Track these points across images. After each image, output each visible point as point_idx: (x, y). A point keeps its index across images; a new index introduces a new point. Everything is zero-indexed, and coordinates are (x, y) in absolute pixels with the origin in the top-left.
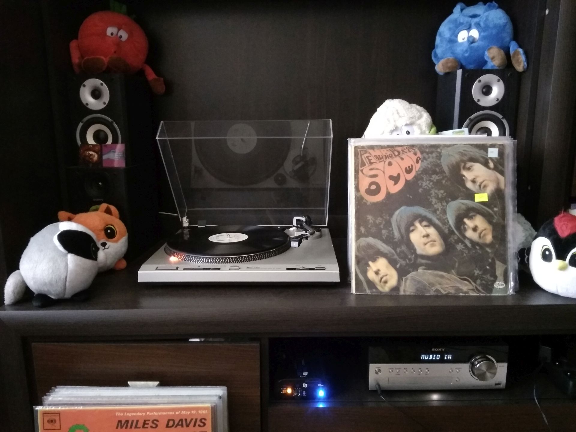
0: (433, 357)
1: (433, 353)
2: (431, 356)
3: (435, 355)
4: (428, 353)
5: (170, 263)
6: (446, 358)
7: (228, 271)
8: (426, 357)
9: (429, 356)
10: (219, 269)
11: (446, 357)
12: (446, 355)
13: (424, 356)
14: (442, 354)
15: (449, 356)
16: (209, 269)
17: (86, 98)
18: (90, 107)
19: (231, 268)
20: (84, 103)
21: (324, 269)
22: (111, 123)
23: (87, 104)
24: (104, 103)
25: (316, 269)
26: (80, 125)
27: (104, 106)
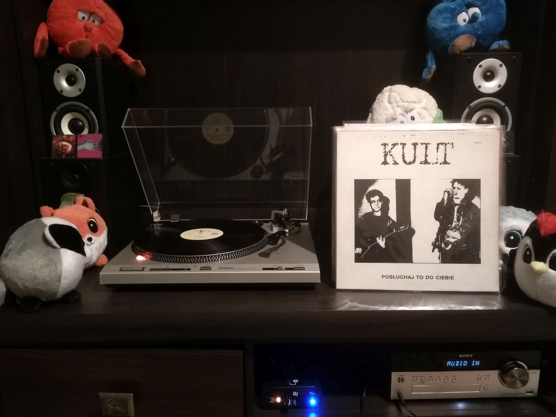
0: (459, 364)
1: (460, 359)
4: (454, 359)
6: (473, 365)
7: (199, 272)
8: (452, 364)
9: (456, 363)
10: (189, 269)
12: (474, 362)
13: (450, 362)
14: (470, 360)
15: (477, 362)
17: (60, 85)
18: (64, 94)
19: (202, 268)
20: (59, 90)
21: (303, 269)
22: (88, 111)
23: (62, 91)
24: (80, 90)
25: (294, 268)
26: (54, 114)
27: (79, 93)
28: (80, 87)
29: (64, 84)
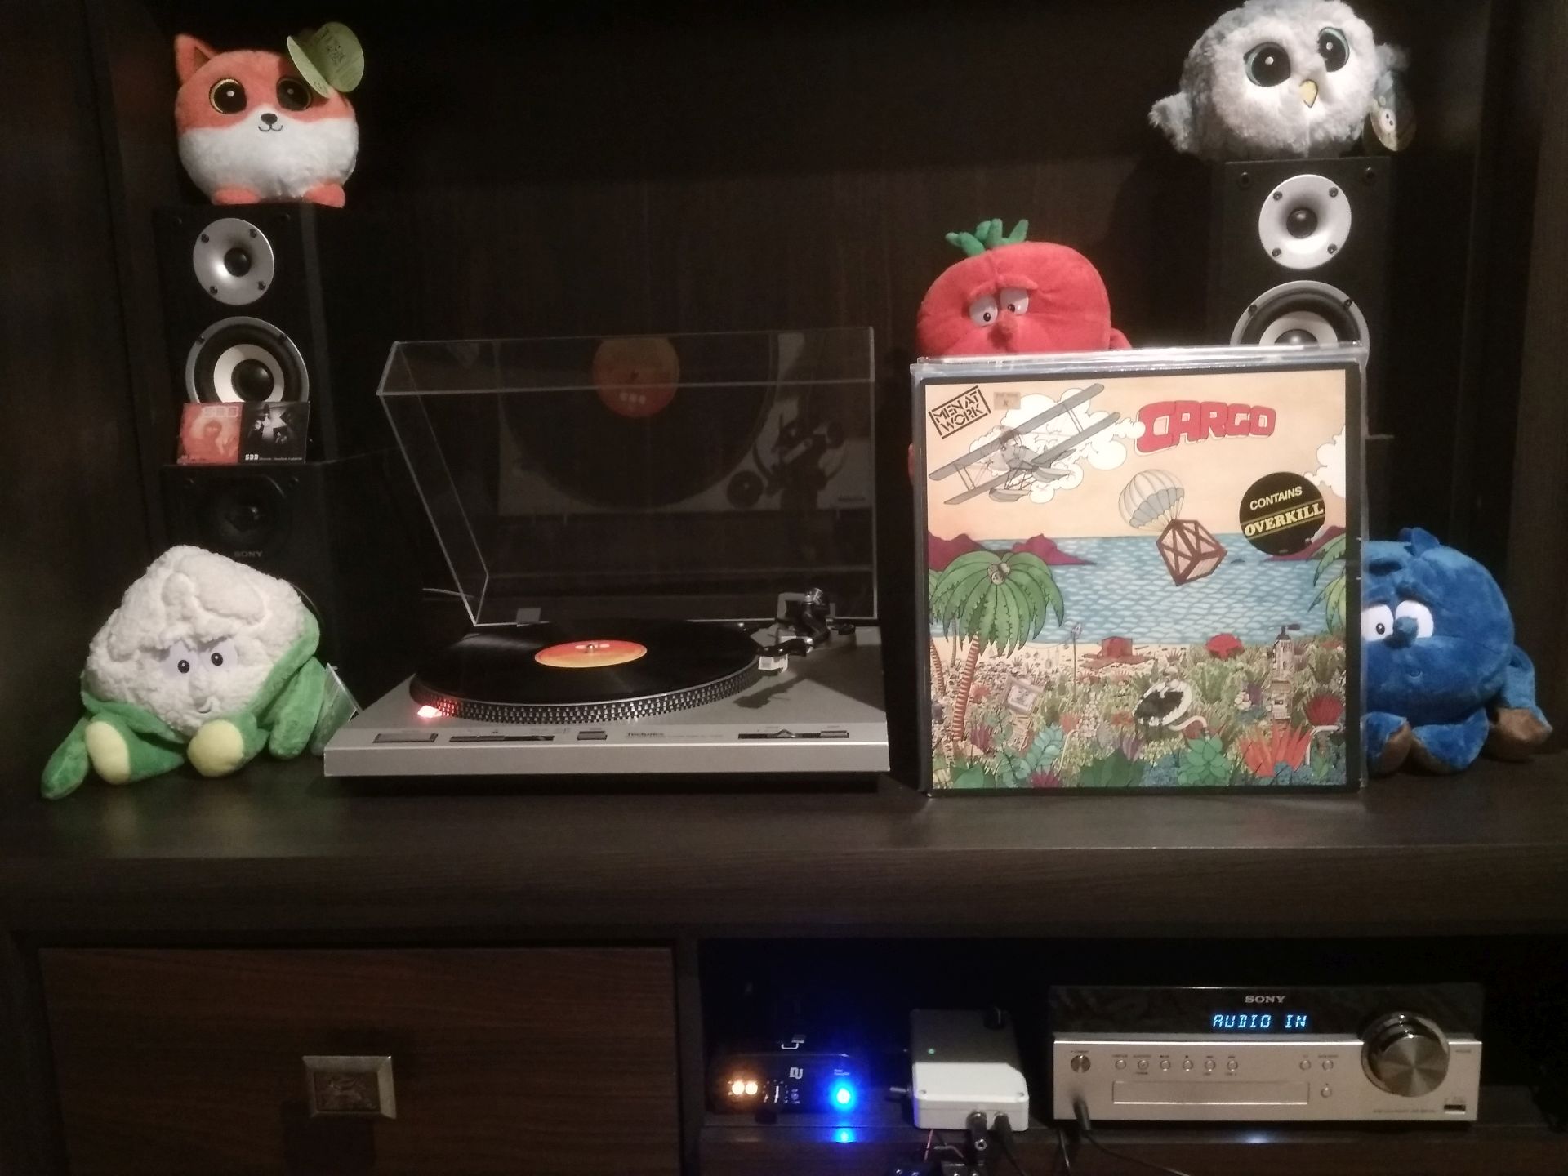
1: (1249, 1010)
7: (574, 745)
10: (550, 738)
17: (210, 273)
18: (222, 297)
19: (582, 735)
20: (207, 287)
21: (845, 737)
22: (281, 340)
23: (213, 290)
24: (261, 286)
25: (822, 735)
26: (196, 350)
27: (260, 294)
28: (260, 279)
29: (221, 271)
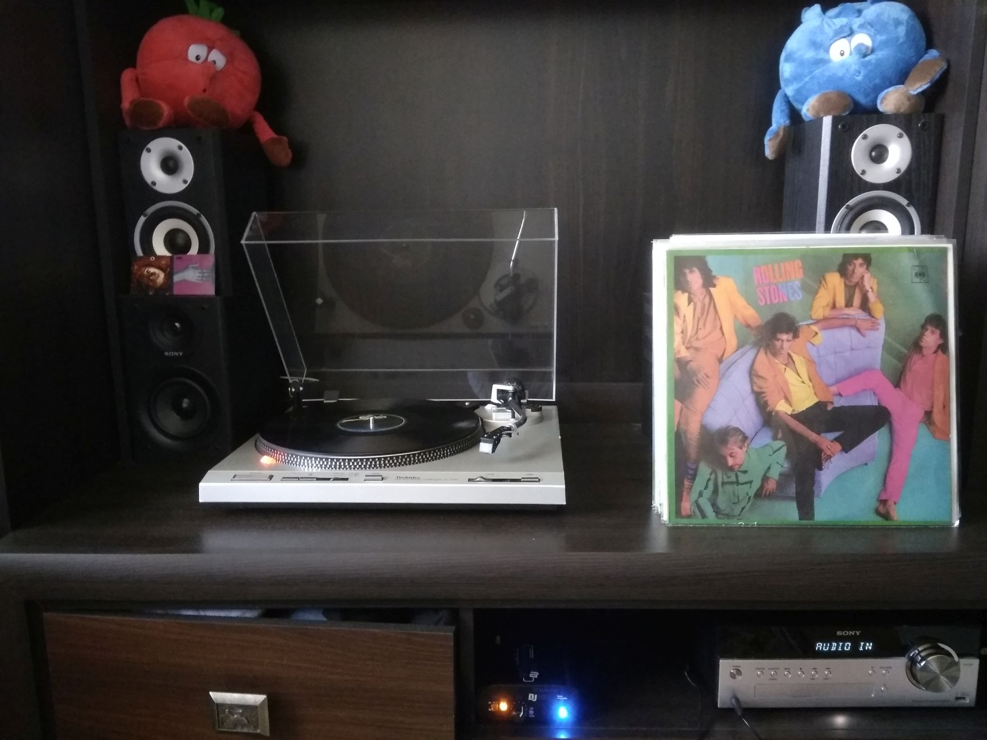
0: (837, 647)
1: (838, 639)
2: (834, 644)
3: (841, 644)
4: (828, 639)
5: (261, 467)
6: (861, 649)
7: (361, 483)
8: (824, 648)
9: (831, 646)
10: (347, 479)
11: (861, 647)
12: (862, 644)
13: (821, 644)
14: (855, 642)
15: (868, 644)
16: (329, 479)
17: (150, 173)
18: (158, 188)
19: (367, 477)
20: (149, 181)
21: (538, 482)
22: (197, 216)
23: (153, 184)
24: (185, 182)
25: (522, 480)
27: (183, 187)
28: (184, 178)
29: (158, 172)
